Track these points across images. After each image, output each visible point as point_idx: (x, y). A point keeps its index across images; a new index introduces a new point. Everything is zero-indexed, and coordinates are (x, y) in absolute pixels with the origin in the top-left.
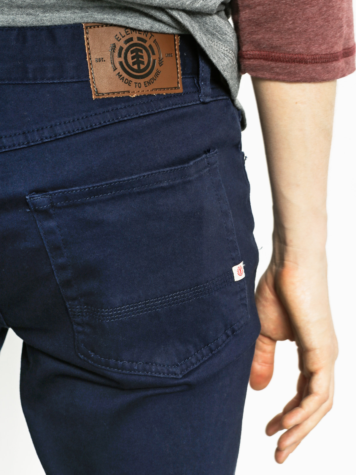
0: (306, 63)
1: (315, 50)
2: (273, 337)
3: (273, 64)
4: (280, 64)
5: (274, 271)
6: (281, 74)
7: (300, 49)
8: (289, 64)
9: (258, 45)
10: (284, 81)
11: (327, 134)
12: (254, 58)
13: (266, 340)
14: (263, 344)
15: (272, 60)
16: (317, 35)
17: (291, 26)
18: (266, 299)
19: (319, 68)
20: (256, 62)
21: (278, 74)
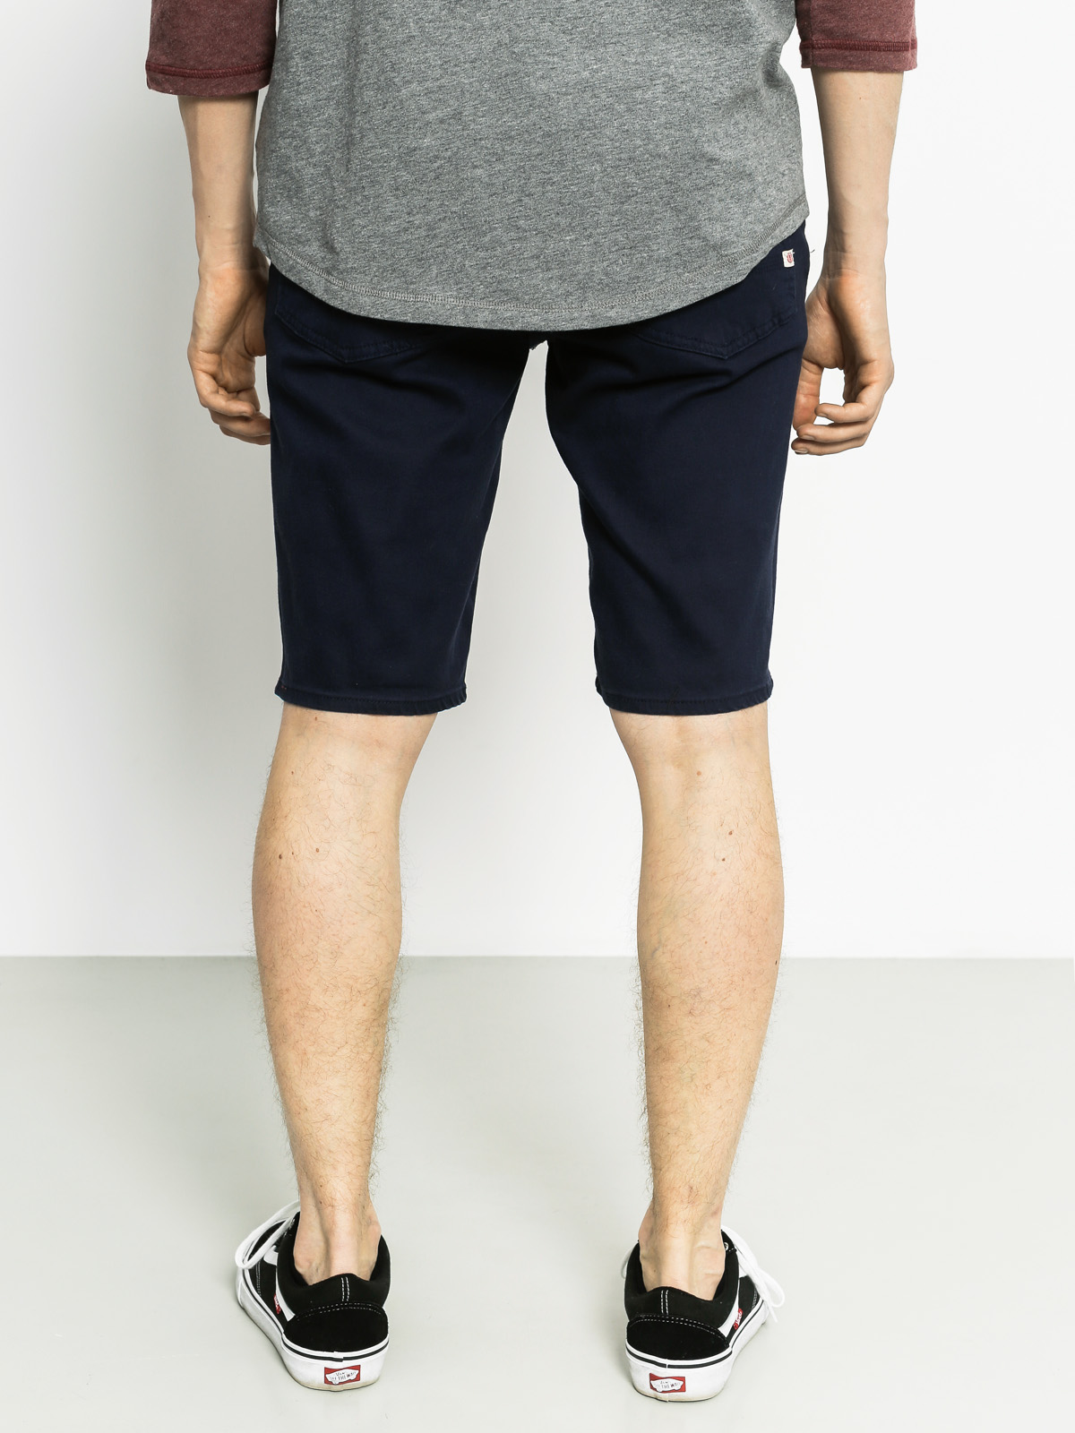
0: (880, 51)
1: (888, 37)
2: (822, 362)
3: (847, 53)
4: (854, 53)
5: (827, 283)
6: (854, 63)
7: (874, 35)
8: (863, 52)
9: (829, 33)
10: (857, 70)
11: (891, 132)
12: (826, 47)
13: (813, 367)
14: (807, 372)
15: (846, 49)
16: (890, 22)
17: (867, 12)
18: (817, 316)
19: (891, 56)
20: (827, 52)
21: (851, 62)
